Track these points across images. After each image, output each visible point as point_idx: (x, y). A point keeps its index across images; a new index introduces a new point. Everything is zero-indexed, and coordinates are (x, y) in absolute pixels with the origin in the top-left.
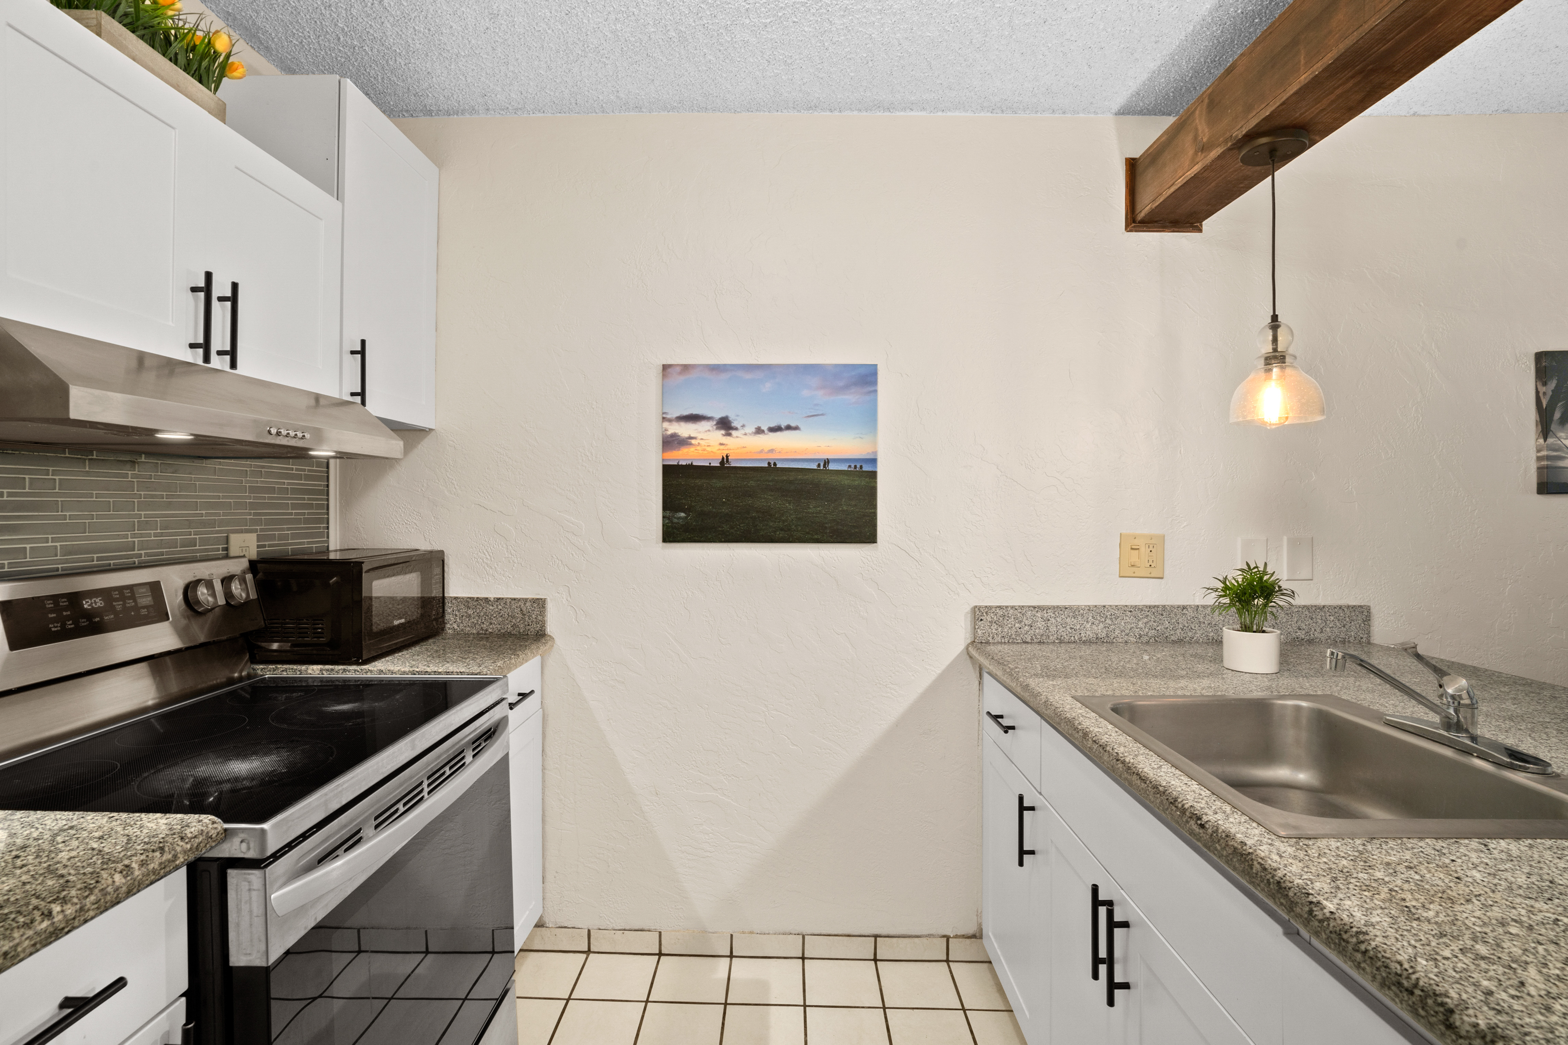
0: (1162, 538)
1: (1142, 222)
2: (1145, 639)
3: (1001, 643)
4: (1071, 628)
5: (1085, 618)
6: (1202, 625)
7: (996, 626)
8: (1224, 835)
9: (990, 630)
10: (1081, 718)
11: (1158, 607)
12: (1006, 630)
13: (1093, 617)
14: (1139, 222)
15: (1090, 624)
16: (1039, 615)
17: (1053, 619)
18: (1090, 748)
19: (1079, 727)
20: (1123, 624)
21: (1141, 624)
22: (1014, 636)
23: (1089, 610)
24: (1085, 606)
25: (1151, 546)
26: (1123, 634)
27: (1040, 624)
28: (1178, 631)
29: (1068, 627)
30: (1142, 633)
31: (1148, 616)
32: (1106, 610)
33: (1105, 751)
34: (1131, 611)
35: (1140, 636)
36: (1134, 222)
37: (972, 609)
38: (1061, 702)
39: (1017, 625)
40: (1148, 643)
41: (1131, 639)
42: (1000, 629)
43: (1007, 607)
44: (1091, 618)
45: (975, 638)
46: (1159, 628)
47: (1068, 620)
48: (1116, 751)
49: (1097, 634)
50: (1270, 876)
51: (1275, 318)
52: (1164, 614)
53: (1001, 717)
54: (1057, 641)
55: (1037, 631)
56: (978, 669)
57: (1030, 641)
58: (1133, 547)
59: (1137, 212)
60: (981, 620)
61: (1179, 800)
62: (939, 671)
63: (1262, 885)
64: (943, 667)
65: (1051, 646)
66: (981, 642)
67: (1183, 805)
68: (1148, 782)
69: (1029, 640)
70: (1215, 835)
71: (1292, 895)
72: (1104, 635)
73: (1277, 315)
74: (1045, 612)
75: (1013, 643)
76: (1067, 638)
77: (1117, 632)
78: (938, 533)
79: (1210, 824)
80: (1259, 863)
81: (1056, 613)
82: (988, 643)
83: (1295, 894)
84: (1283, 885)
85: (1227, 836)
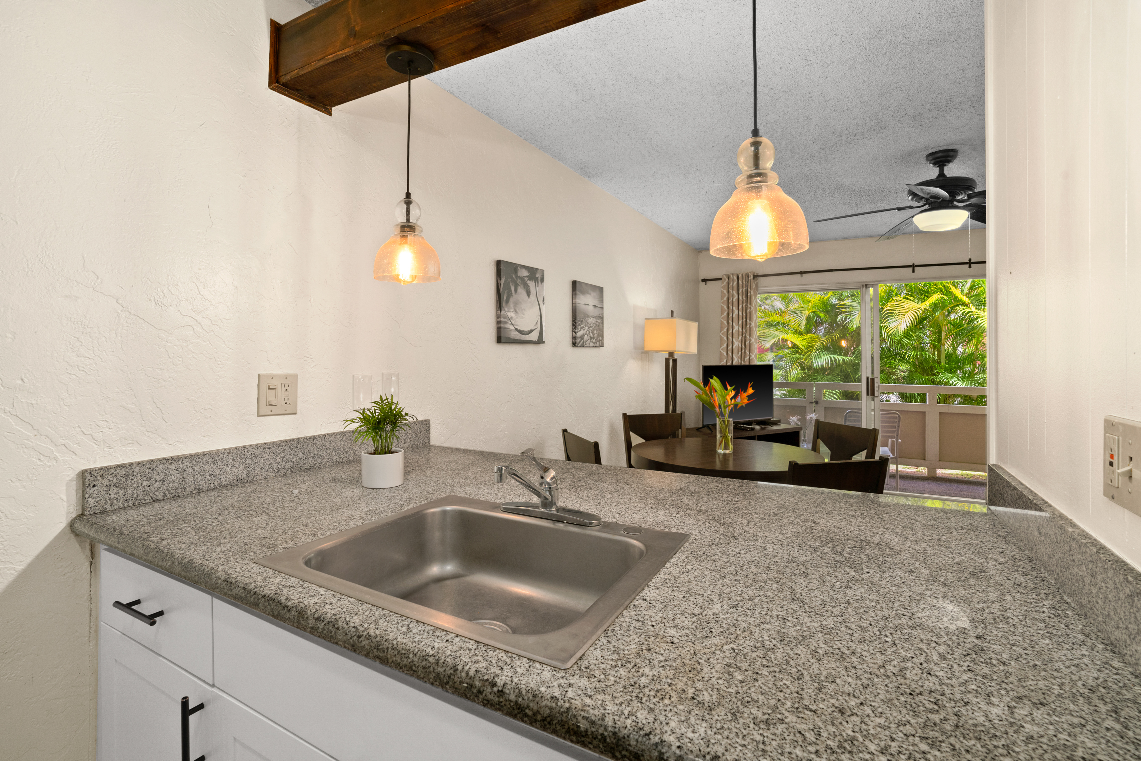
0: (295, 376)
1: (285, 85)
2: (282, 472)
3: (124, 508)
4: (210, 475)
5: (225, 462)
6: (329, 451)
7: (116, 490)
8: (530, 695)
9: (107, 496)
10: (285, 591)
11: (293, 440)
12: (130, 492)
13: (233, 460)
14: (283, 85)
15: (230, 467)
16: (173, 467)
17: (189, 469)
18: (312, 628)
19: (289, 604)
20: (262, 461)
21: (279, 459)
22: (141, 497)
23: (229, 453)
24: (225, 449)
25: (287, 385)
26: (263, 471)
27: (175, 477)
28: (310, 460)
29: (207, 474)
30: (280, 467)
31: (284, 450)
32: (246, 450)
33: (338, 628)
34: (269, 448)
35: (278, 470)
36: (278, 82)
37: (78, 474)
38: (247, 574)
39: (145, 483)
40: (285, 475)
41: (270, 474)
42: (121, 492)
43: (131, 464)
44: (231, 461)
45: (84, 510)
46: (294, 460)
47: (207, 467)
48: (352, 625)
49: (237, 476)
50: (602, 728)
51: (408, 195)
52: (299, 446)
53: (138, 602)
54: (194, 492)
55: (171, 485)
56: (88, 547)
57: (162, 498)
58: (271, 387)
59: (281, 74)
60: (94, 486)
61: (460, 668)
62: (20, 567)
63: (595, 742)
64: (29, 559)
65: (190, 499)
66: (95, 513)
67: (467, 673)
68: (411, 656)
69: (160, 497)
70: (520, 700)
71: (635, 743)
72: (244, 475)
73: (410, 194)
74: (180, 462)
75: (141, 505)
76: (206, 486)
77: (257, 470)
78: (20, 382)
79: (509, 687)
80: (583, 717)
81: (194, 462)
82: (104, 512)
83: (637, 741)
84: (621, 735)
85: (534, 696)
